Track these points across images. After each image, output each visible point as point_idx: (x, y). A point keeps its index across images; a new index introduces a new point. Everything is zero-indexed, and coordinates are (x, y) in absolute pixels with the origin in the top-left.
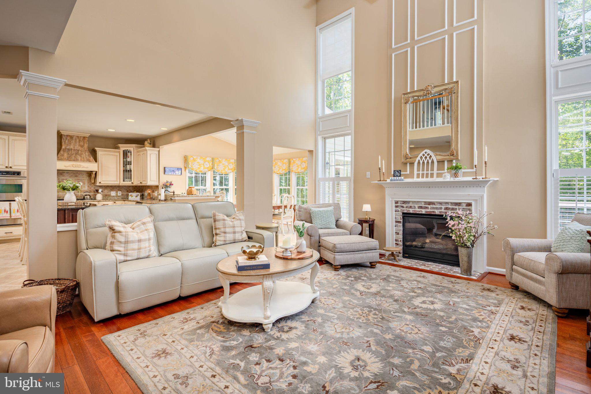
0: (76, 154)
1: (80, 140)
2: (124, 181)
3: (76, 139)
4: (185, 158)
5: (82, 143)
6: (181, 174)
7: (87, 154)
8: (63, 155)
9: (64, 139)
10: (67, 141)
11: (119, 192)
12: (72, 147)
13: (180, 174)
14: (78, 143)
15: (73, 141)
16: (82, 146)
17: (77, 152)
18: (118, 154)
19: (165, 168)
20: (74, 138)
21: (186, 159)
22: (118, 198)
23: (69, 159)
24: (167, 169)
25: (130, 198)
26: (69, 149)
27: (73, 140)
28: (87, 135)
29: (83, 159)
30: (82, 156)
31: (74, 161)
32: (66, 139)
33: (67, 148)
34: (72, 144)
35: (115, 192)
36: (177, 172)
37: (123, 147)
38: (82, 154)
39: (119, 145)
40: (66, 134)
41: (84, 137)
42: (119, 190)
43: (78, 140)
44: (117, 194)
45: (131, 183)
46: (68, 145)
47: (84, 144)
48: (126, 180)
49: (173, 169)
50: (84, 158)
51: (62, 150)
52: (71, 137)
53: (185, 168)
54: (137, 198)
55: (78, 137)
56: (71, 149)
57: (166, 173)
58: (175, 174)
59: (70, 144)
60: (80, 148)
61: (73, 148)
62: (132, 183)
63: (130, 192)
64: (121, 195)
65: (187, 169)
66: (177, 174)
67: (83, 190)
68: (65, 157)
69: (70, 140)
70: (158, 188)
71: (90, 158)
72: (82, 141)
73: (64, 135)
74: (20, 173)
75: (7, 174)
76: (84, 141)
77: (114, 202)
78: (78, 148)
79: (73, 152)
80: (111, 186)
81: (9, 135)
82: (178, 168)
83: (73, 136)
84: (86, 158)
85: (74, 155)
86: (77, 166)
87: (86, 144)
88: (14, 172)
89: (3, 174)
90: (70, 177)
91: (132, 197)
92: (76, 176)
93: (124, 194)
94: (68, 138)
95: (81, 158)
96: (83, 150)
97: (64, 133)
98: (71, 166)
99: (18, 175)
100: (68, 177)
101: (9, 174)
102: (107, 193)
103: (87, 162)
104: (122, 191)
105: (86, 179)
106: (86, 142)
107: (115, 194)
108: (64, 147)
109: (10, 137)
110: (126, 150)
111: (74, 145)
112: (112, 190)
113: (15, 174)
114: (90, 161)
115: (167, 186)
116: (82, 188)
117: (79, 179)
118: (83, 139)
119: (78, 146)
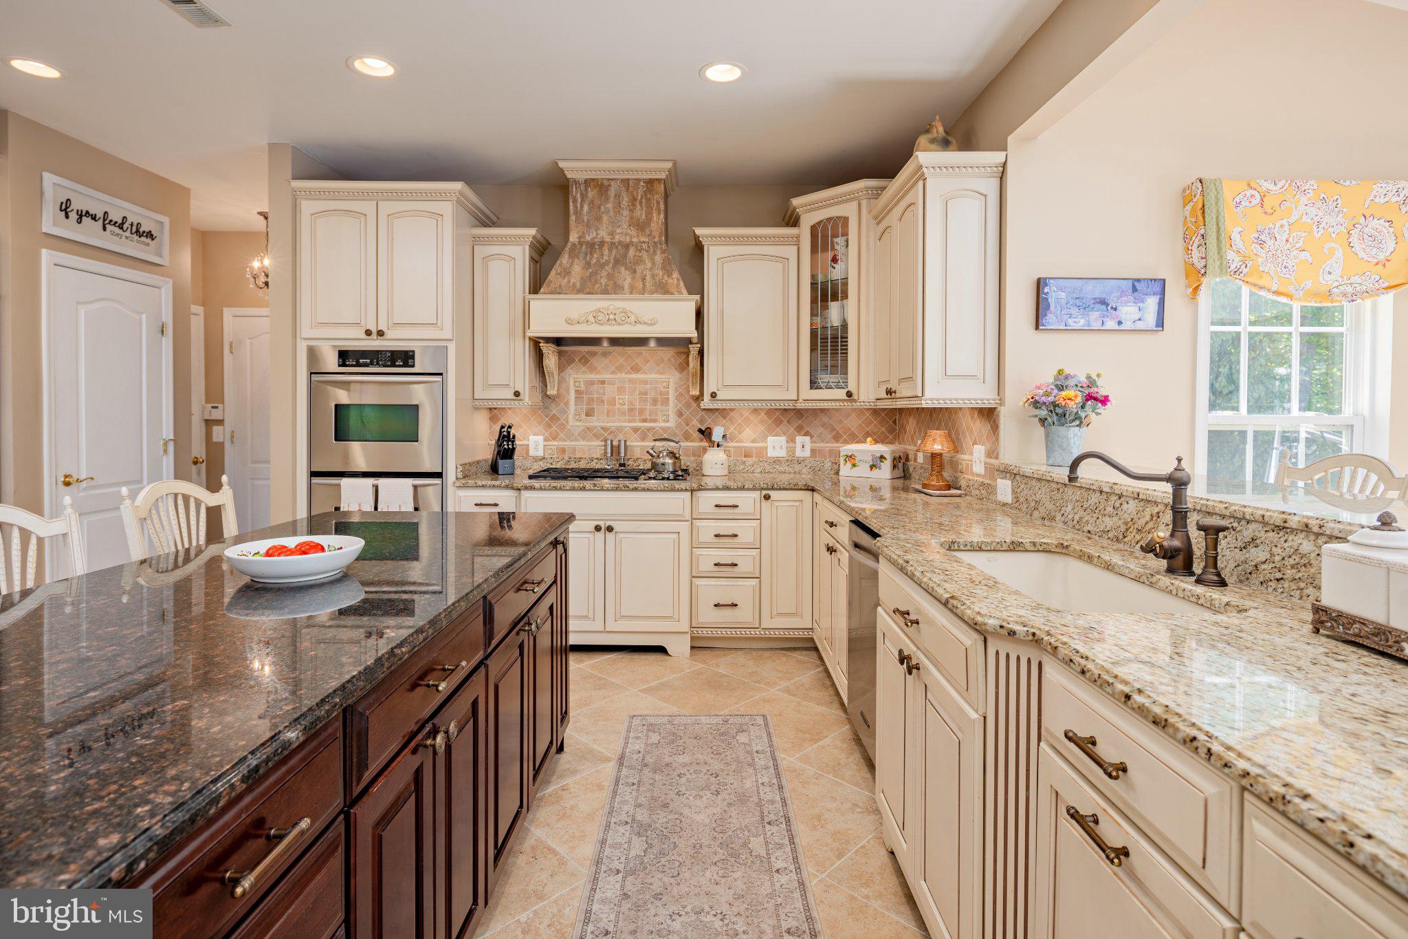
0: (617, 262)
1: (634, 200)
2: (814, 384)
3: (618, 196)
4: (1187, 200)
5: (640, 213)
6: (1160, 323)
8: (567, 273)
9: (575, 201)
10: (586, 208)
11: (800, 439)
12: (603, 234)
13: (1150, 319)
14: (626, 213)
15: (610, 205)
16: (641, 226)
17: (622, 256)
18: (790, 251)
19: (1040, 284)
20: (612, 192)
21: (1196, 211)
22: (797, 467)
23: (586, 288)
24: (1054, 294)
25: (846, 473)
26: (591, 245)
27: (607, 199)
28: (660, 170)
29: (640, 285)
30: (639, 269)
31: (605, 292)
32: (584, 197)
33: (588, 238)
34: (605, 218)
35: (783, 439)
36: (1128, 311)
37: (813, 209)
38: (639, 261)
39: (796, 202)
40: (581, 176)
41: (650, 182)
42: (800, 430)
43: (625, 200)
44: (792, 451)
45: (841, 394)
46: (588, 225)
47: (649, 214)
48: (823, 378)
49: (1097, 290)
50: (644, 279)
51: (569, 246)
52: (601, 186)
55: (626, 182)
56: (602, 243)
57: (1050, 320)
58: (1111, 324)
59: (599, 219)
60: (633, 236)
61: (607, 239)
62: (849, 394)
63: (846, 442)
64: (807, 453)
65: (1205, 280)
66: (1127, 325)
67: (661, 428)
68: (573, 281)
69: (597, 202)
70: (994, 421)
71: (670, 275)
72: (641, 202)
73: (576, 182)
74: (413, 357)
75: (372, 364)
76: (648, 200)
77: (764, 492)
78: (626, 234)
79: (605, 258)
80: (769, 412)
81: (377, 197)
82: (1139, 280)
83: (609, 179)
84: (653, 276)
85: (608, 268)
86: (612, 317)
87: (659, 213)
88: (392, 352)
89: (358, 365)
90: (613, 373)
91: (854, 465)
92: (636, 369)
93: (821, 451)
94: (591, 193)
95: (634, 278)
96: (644, 242)
97: (574, 170)
98: (591, 319)
99: (406, 365)
100: (606, 376)
101: (378, 364)
102: (753, 441)
103: (655, 295)
104: (812, 437)
105: (671, 380)
106: (658, 203)
107: (784, 447)
108: (576, 236)
109: (379, 203)
110: (822, 221)
111: (613, 222)
112: (770, 431)
113: (397, 363)
114: (667, 292)
115: (1059, 411)
116: (655, 421)
117: (645, 382)
118: (645, 192)
119: (625, 226)
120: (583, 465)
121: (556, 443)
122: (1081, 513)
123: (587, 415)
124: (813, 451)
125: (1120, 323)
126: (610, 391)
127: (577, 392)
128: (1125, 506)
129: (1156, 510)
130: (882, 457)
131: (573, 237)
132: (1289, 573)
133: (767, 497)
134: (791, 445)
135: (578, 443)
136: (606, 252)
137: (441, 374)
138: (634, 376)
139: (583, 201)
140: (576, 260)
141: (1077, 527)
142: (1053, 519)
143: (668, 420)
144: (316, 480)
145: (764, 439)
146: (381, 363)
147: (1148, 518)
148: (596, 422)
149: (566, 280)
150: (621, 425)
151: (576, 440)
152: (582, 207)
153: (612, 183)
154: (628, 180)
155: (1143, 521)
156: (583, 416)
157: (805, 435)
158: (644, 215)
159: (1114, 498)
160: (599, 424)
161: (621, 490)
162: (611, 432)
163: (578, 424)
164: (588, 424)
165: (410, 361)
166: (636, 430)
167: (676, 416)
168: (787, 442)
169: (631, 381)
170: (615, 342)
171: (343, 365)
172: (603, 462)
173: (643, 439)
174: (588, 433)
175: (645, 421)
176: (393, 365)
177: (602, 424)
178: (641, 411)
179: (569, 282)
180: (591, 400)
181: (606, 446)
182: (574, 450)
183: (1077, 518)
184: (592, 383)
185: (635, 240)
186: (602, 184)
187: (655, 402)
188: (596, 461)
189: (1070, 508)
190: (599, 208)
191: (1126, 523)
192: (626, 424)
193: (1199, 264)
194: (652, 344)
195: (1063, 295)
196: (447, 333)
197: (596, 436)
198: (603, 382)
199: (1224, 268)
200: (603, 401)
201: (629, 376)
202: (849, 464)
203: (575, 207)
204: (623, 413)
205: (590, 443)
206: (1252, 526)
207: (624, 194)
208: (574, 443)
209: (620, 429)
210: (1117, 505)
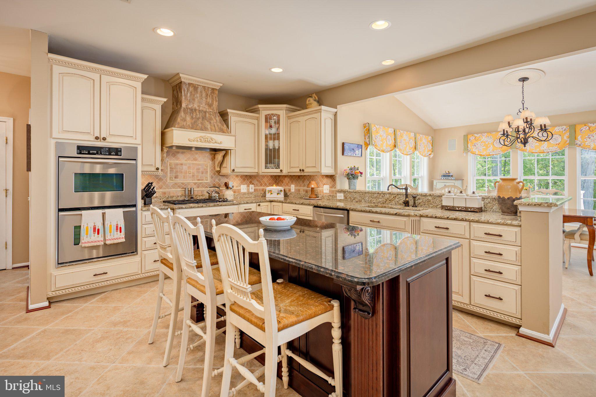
0: (203, 118)
1: (207, 95)
2: (266, 167)
3: (201, 92)
4: (365, 127)
5: (209, 100)
6: (361, 156)
7: (217, 118)
8: (184, 120)
9: (184, 91)
10: (189, 94)
11: (251, 186)
12: (196, 106)
13: (360, 154)
14: (204, 99)
15: (198, 95)
16: (210, 106)
17: (204, 116)
18: (256, 122)
19: (343, 144)
20: (199, 90)
21: (367, 130)
22: (251, 195)
23: (194, 127)
24: (346, 147)
25: (269, 196)
26: (191, 110)
27: (197, 92)
28: (218, 85)
29: (214, 128)
30: (212, 122)
31: (202, 130)
32: (188, 90)
33: (190, 107)
34: (196, 100)
35: (246, 186)
36: (357, 152)
37: (265, 110)
38: (211, 119)
39: (260, 106)
40: (187, 82)
41: (213, 89)
42: (251, 183)
43: (204, 95)
44: (248, 190)
45: (278, 170)
46: (190, 101)
47: (213, 101)
48: (269, 165)
49: (352, 146)
50: (214, 126)
51: (182, 109)
52: (195, 88)
53: (367, 145)
54: (279, 195)
55: (204, 87)
56: (195, 110)
57: (345, 153)
58: (354, 155)
59: (194, 100)
60: (206, 108)
61: (197, 108)
62: (281, 171)
63: (268, 186)
64: (253, 191)
65: (369, 146)
66: (357, 155)
67: (205, 183)
68: (188, 124)
69: (193, 93)
70: (334, 178)
71: (223, 126)
72: (210, 96)
73: (185, 83)
74: (121, 151)
75: (97, 153)
76: (212, 96)
77: (258, 204)
78: (204, 108)
79: (198, 116)
80: (242, 176)
81: (101, 73)
82: (358, 145)
83: (198, 85)
84: (217, 125)
85: (201, 120)
86: (207, 140)
87: (216, 101)
88: (110, 148)
89: (89, 154)
90: (186, 160)
91: (272, 194)
92: (195, 159)
93: (257, 190)
94: (191, 89)
95: (211, 125)
96: (211, 112)
97: (185, 78)
98: (199, 140)
99: (117, 155)
100: (183, 162)
101: (101, 154)
102: (237, 187)
103: (220, 133)
104: (254, 185)
105: (208, 164)
106: (216, 98)
107: (246, 189)
108: (185, 105)
109: (102, 76)
110: (269, 114)
111: (199, 102)
112: (242, 183)
113: (112, 154)
114: (224, 132)
115: (353, 176)
116: (202, 180)
117: (199, 165)
118: (211, 93)
119: (204, 104)
120: (174, 199)
121: (162, 190)
122: (371, 199)
123: (175, 178)
124: (255, 190)
125: (356, 155)
126: (185, 168)
127: (171, 168)
128: (386, 196)
129: (395, 196)
130: (281, 190)
131: (184, 105)
132: (426, 203)
133: (259, 205)
134: (248, 188)
135: (171, 190)
136: (198, 113)
137: (135, 160)
138: (194, 162)
139: (187, 91)
140: (187, 115)
141: (370, 202)
142: (361, 201)
143: (208, 179)
144: (61, 213)
145: (240, 186)
146: (103, 153)
147: (392, 198)
148: (179, 181)
149: (185, 123)
150: (190, 182)
151: (171, 189)
152: (187, 94)
153: (199, 87)
154: (205, 87)
155: (391, 198)
156: (174, 179)
157: (252, 184)
158: (211, 101)
159: (382, 194)
160: (180, 182)
161: (216, 206)
162: (185, 185)
163: (172, 182)
164: (176, 182)
165: (119, 153)
166: (195, 184)
167: (210, 178)
168: (247, 187)
169: (193, 164)
170: (197, 148)
171: (80, 153)
172: (183, 197)
173: (198, 187)
174: (175, 185)
175: (199, 180)
176: (110, 154)
177: (182, 182)
178: (197, 176)
179: (187, 124)
180: (177, 172)
181: (185, 191)
182: (170, 193)
183: (370, 200)
184: (177, 164)
185: (207, 110)
186: (195, 86)
187: (202, 173)
188: (180, 197)
189: (367, 198)
190: (194, 95)
191: (386, 199)
192: (192, 182)
193: (368, 142)
194: (193, 149)
195: (347, 147)
196: (139, 141)
197: (179, 187)
198: (182, 164)
199: (372, 143)
200: (182, 172)
201: (192, 162)
202: (270, 193)
203: (184, 93)
204: (190, 177)
205: (177, 190)
206: (419, 196)
207: (203, 92)
208: (170, 190)
209: (189, 183)
210: (383, 196)
